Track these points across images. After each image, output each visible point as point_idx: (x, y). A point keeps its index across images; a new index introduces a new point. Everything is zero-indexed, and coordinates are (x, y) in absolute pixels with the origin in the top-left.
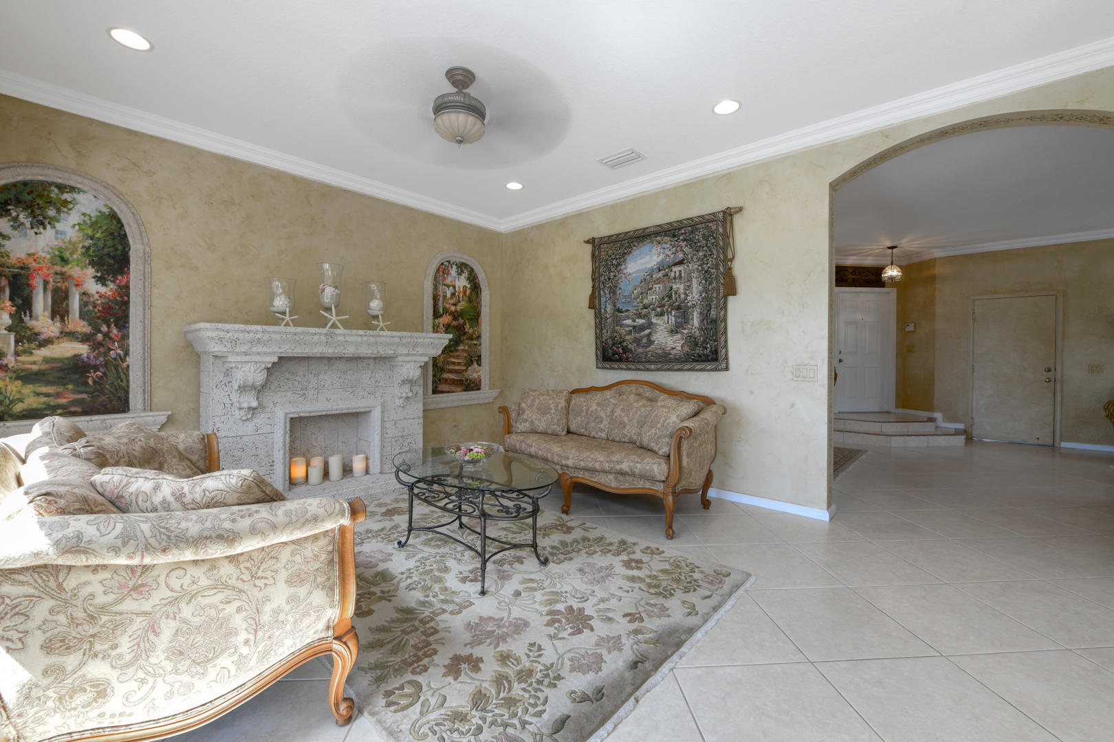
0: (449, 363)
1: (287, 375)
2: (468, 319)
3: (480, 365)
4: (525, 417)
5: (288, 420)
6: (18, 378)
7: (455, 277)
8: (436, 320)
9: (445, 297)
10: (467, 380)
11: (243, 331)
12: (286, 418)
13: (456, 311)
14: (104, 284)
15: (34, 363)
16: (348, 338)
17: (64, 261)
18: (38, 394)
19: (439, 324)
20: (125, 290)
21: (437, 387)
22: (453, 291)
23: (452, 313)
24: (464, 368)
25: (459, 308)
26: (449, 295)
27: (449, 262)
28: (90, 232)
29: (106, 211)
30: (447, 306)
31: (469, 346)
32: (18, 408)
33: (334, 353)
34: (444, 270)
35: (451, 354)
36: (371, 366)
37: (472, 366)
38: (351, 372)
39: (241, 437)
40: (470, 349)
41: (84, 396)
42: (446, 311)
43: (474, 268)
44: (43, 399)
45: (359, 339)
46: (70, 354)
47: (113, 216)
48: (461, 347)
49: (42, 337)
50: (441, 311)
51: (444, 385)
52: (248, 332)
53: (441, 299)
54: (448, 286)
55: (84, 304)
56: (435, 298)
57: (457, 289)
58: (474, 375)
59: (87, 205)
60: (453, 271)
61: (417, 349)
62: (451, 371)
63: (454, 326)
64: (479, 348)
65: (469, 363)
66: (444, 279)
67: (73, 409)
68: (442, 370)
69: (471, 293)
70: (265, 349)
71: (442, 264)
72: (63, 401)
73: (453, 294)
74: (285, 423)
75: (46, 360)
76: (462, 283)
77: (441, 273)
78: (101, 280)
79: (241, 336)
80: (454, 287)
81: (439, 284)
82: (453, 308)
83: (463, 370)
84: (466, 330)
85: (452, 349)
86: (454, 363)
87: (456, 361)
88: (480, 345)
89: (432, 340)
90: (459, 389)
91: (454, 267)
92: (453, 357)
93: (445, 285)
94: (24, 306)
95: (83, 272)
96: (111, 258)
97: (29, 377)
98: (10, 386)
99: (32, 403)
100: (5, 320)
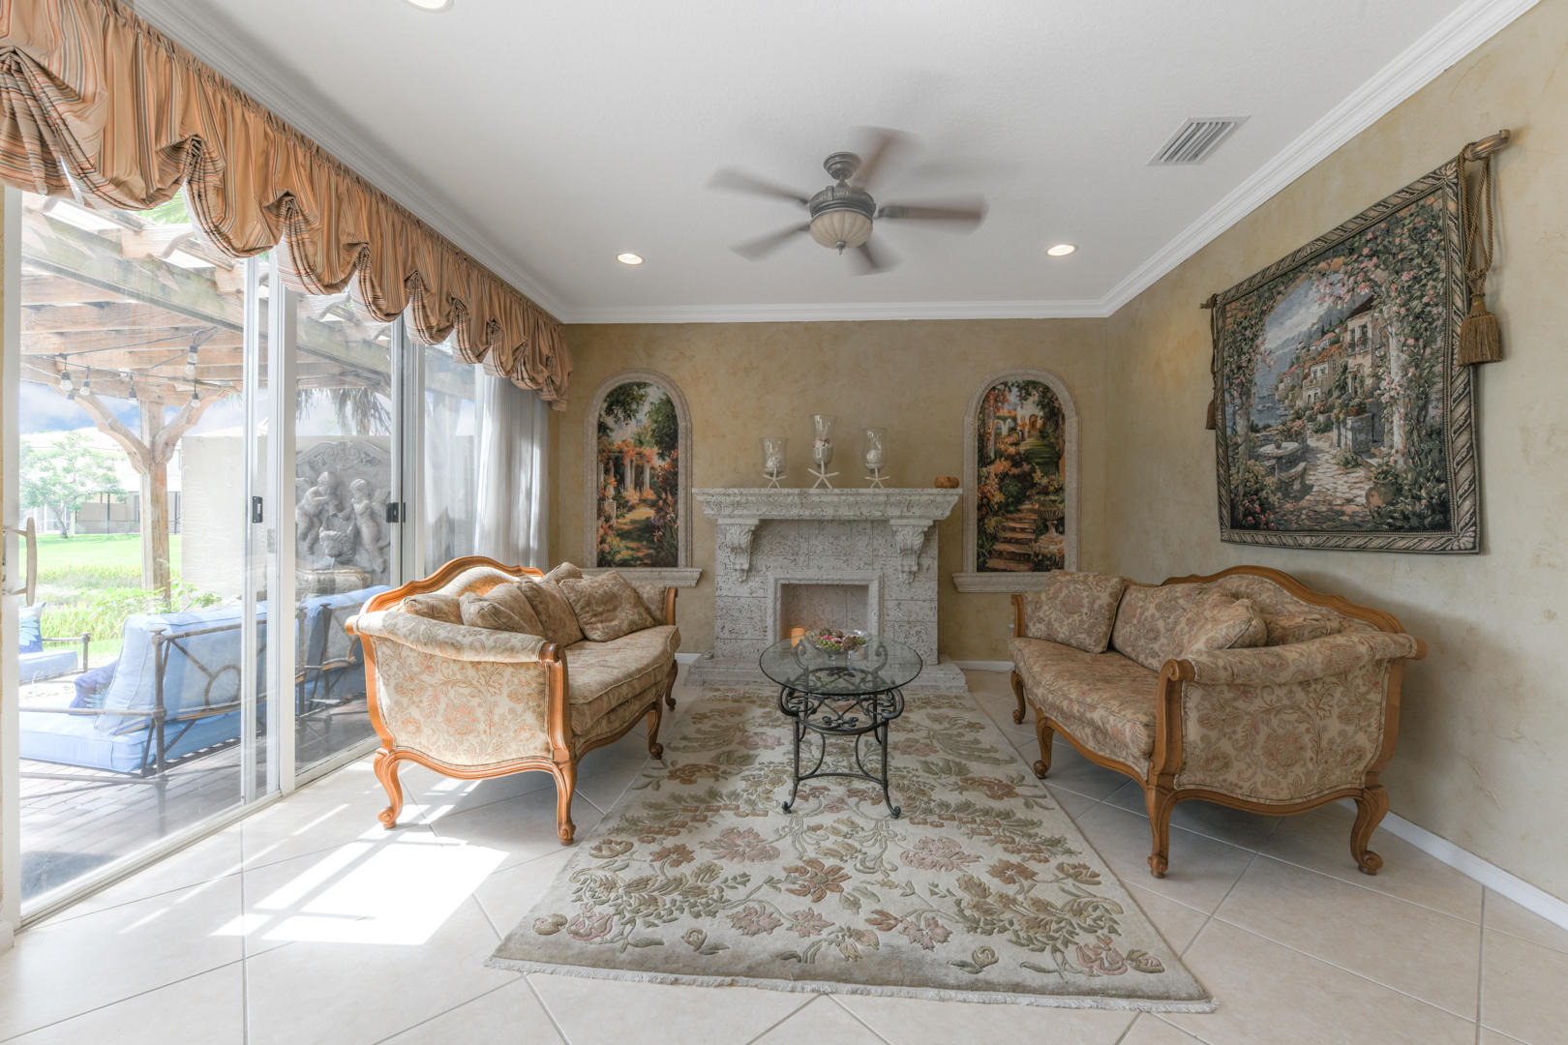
0: (1004, 529)
1: (779, 540)
2: (1037, 464)
3: (1062, 533)
4: (1041, 614)
5: (779, 586)
6: (618, 535)
7: (1016, 405)
8: (984, 470)
9: (998, 434)
10: (1037, 555)
12: (776, 584)
13: (1018, 453)
14: (664, 459)
15: (625, 524)
16: (823, 499)
17: (641, 443)
18: (628, 548)
19: (989, 473)
20: (675, 461)
21: (985, 562)
22: (1012, 425)
23: (1010, 457)
24: (1033, 537)
25: (1022, 448)
26: (1005, 431)
27: (1005, 384)
28: (655, 418)
29: (664, 397)
30: (1002, 447)
31: (1042, 504)
32: (618, 557)
33: (811, 515)
34: (998, 396)
35: (1009, 516)
36: (868, 531)
37: (1048, 535)
38: (844, 538)
39: (739, 598)
40: (1042, 509)
41: (652, 551)
42: (999, 454)
43: (1051, 385)
44: (630, 552)
45: (836, 499)
46: (644, 517)
47: (669, 402)
48: (1027, 506)
49: (630, 504)
50: (992, 455)
51: (996, 561)
52: (729, 495)
53: (992, 438)
54: (1004, 419)
55: (652, 477)
56: (982, 439)
57: (1019, 422)
58: (1051, 547)
59: (654, 395)
60: (1013, 396)
61: (913, 510)
62: (1008, 541)
63: (1014, 475)
64: (1061, 506)
65: (1042, 528)
66: (998, 409)
67: (646, 561)
68: (994, 538)
69: (1044, 424)
70: (745, 512)
71: (994, 388)
72: (640, 554)
73: (1012, 430)
74: (776, 589)
75: (633, 522)
76: (1028, 411)
77: (992, 402)
78: (661, 456)
79: (723, 499)
80: (1014, 419)
81: (989, 417)
82: (1012, 450)
83: (1031, 540)
84: (1036, 480)
85: (1012, 508)
86: (1014, 529)
87: (1018, 526)
88: (1063, 501)
89: (932, 498)
90: (1022, 567)
91: (1015, 390)
92: (1013, 520)
93: (999, 418)
94: (621, 481)
95: (652, 451)
96: (668, 437)
97: (623, 535)
98: (614, 541)
99: (625, 554)
100: (611, 491)
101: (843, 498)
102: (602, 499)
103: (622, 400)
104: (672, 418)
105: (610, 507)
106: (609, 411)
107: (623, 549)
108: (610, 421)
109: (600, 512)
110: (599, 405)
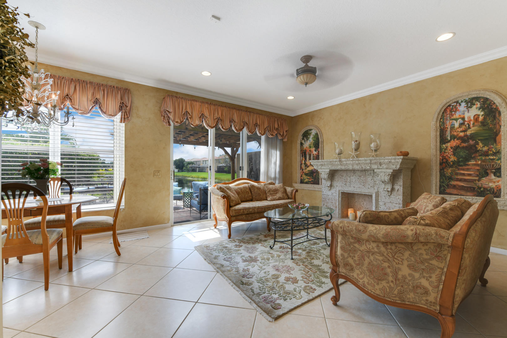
0: (457, 174)
1: (340, 177)
2: (479, 140)
3: (500, 176)
6: (305, 175)
7: (464, 111)
8: (444, 145)
9: (452, 128)
10: (480, 188)
11: (318, 162)
12: (339, 192)
13: (466, 136)
14: (316, 152)
15: (307, 171)
17: (310, 147)
18: (307, 178)
19: (447, 147)
20: (318, 153)
21: (444, 190)
22: (461, 121)
23: (461, 139)
24: (477, 178)
25: (468, 133)
26: (457, 125)
27: (457, 102)
28: (314, 139)
29: (316, 133)
30: (455, 134)
31: (483, 161)
32: (305, 181)
33: (344, 168)
34: (452, 109)
35: (460, 168)
36: (372, 174)
37: (488, 177)
38: (363, 176)
39: (328, 195)
40: (483, 164)
41: (313, 179)
42: (453, 137)
43: (488, 97)
44: (308, 180)
46: (311, 169)
48: (473, 162)
49: (308, 165)
50: (449, 138)
51: (452, 190)
52: (319, 162)
53: (449, 130)
54: (456, 120)
55: (313, 157)
56: (442, 132)
57: (466, 119)
58: (490, 184)
59: (313, 132)
60: (463, 106)
62: (458, 180)
63: (463, 147)
64: (499, 162)
65: (484, 173)
66: (452, 115)
67: (312, 182)
68: (450, 178)
69: (484, 118)
70: (325, 167)
71: (450, 106)
72: (310, 180)
73: (461, 125)
75: (309, 171)
76: (475, 111)
77: (448, 112)
78: (315, 150)
80: (463, 119)
81: (447, 120)
82: (462, 134)
83: (475, 180)
84: (479, 148)
85: (462, 164)
86: (464, 174)
87: (466, 172)
88: (500, 159)
90: (468, 194)
91: (463, 104)
92: (463, 170)
93: (452, 119)
94: (306, 159)
95: (313, 149)
96: (317, 145)
97: (306, 174)
98: (304, 176)
99: (306, 180)
100: (303, 162)
101: (354, 162)
102: (301, 164)
103: (306, 135)
104: (318, 139)
105: (303, 166)
106: (303, 139)
107: (306, 179)
108: (303, 142)
109: (301, 168)
110: (300, 137)
